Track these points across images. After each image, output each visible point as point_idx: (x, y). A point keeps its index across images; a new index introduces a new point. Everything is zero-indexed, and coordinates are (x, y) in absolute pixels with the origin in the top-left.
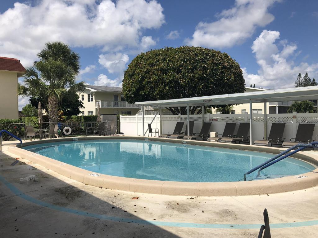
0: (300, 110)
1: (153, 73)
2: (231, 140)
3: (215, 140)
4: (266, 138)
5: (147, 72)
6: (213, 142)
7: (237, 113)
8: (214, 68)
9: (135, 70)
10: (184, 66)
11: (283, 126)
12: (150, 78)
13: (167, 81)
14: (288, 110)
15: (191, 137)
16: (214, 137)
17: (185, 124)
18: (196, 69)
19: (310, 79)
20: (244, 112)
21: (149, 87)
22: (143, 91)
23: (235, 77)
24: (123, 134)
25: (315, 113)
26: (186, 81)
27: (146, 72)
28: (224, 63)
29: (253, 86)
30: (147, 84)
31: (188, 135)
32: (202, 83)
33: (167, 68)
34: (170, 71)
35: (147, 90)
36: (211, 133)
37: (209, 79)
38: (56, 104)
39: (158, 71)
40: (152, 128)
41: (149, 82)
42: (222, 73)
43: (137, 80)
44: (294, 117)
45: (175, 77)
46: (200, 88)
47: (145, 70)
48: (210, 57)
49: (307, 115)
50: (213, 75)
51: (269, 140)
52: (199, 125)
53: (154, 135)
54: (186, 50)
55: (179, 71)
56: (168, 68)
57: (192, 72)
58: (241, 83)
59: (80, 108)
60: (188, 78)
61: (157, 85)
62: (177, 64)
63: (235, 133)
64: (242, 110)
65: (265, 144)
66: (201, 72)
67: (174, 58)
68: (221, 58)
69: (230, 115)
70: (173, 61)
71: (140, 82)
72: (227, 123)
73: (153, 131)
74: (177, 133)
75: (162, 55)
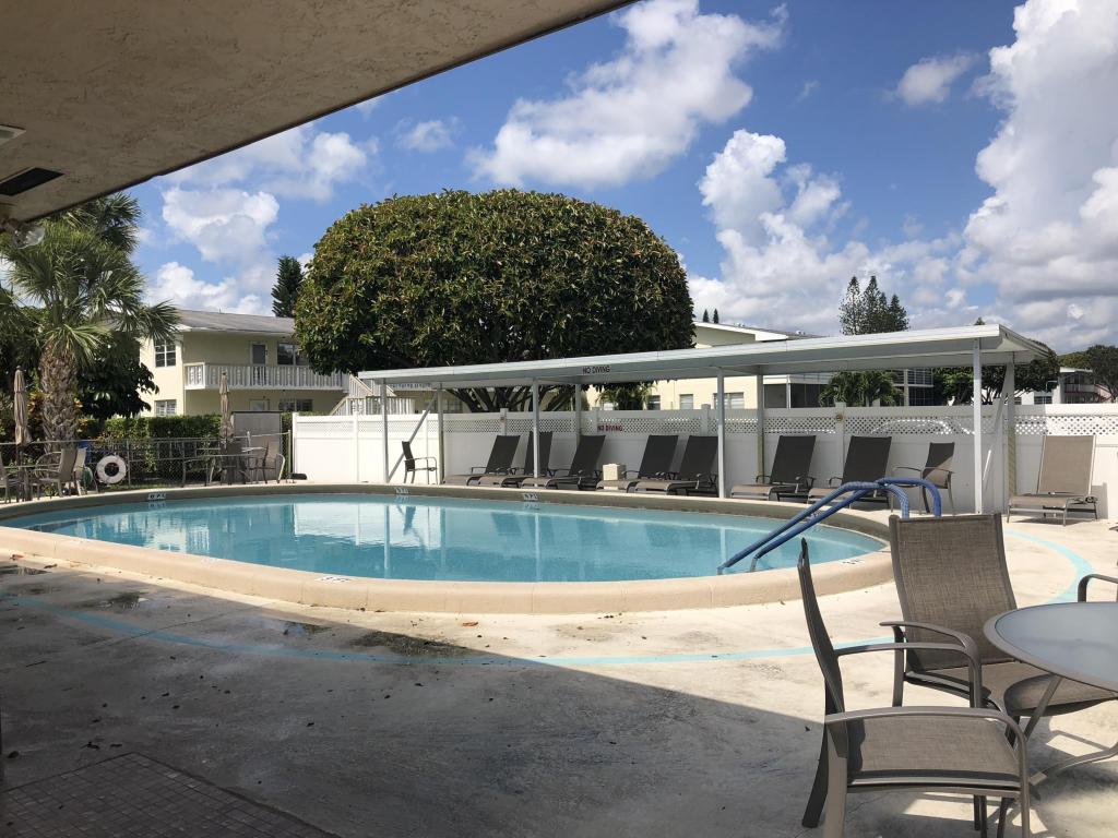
0: (856, 396)
1: (409, 273)
2: (666, 485)
3: (616, 488)
4: (761, 479)
5: (388, 270)
6: (610, 491)
7: (665, 405)
8: (601, 264)
9: (343, 263)
10: (510, 256)
11: (810, 442)
12: (396, 289)
13: (455, 301)
14: (821, 396)
15: (546, 482)
16: (616, 478)
17: (523, 442)
18: (547, 267)
19: (883, 295)
20: (685, 401)
21: (392, 320)
22: (372, 333)
23: (663, 293)
24: (303, 477)
25: (898, 405)
26: (516, 303)
27: (381, 271)
28: (632, 248)
29: (711, 316)
30: (387, 311)
31: (536, 476)
32: (566, 313)
33: (454, 259)
34: (463, 270)
35: (386, 329)
36: (605, 467)
37: (587, 300)
38: (71, 374)
39: (425, 267)
40: (415, 456)
41: (391, 306)
42: (627, 280)
43: (350, 298)
44: (839, 418)
45: (482, 290)
46: (558, 328)
47: (379, 263)
48: (590, 227)
49: (875, 410)
50: (597, 286)
51: (771, 484)
52: (567, 442)
53: (422, 479)
54: (513, 204)
55: (493, 272)
56: (459, 259)
57: (535, 275)
58: (683, 311)
59: (142, 390)
60: (521, 295)
61: (422, 315)
62: (486, 249)
63: (675, 467)
64: (681, 396)
65: (759, 494)
66: (563, 275)
67: (476, 226)
68: (623, 231)
69: (644, 412)
70: (473, 239)
71: (363, 303)
72: (650, 436)
73: (418, 464)
74: (500, 471)
75: (435, 216)
